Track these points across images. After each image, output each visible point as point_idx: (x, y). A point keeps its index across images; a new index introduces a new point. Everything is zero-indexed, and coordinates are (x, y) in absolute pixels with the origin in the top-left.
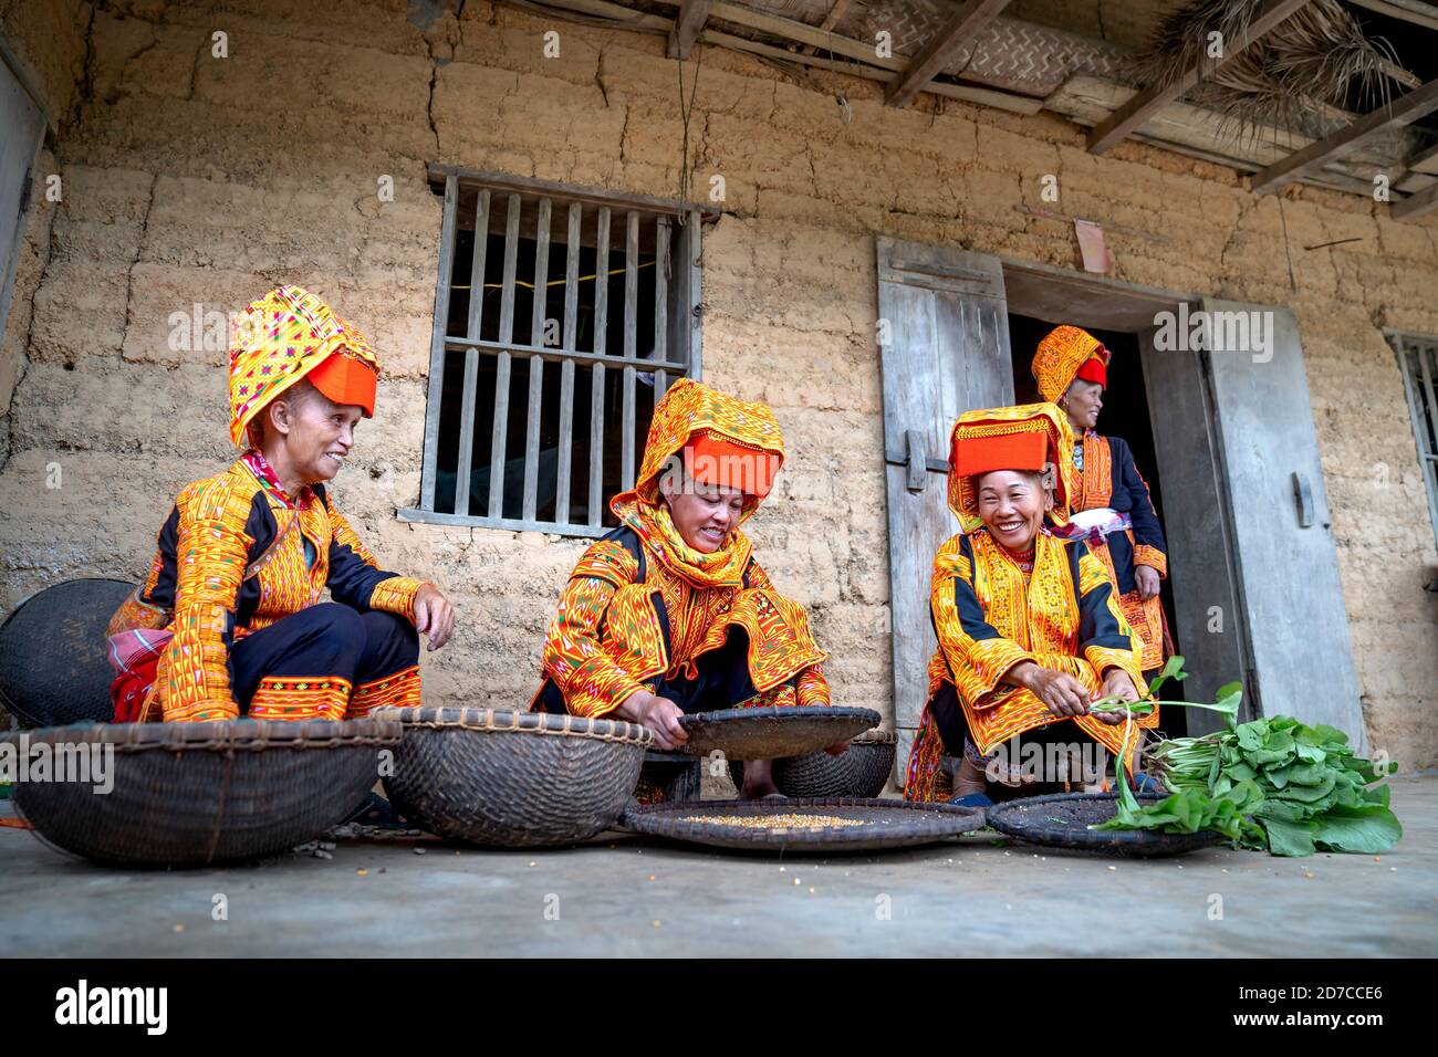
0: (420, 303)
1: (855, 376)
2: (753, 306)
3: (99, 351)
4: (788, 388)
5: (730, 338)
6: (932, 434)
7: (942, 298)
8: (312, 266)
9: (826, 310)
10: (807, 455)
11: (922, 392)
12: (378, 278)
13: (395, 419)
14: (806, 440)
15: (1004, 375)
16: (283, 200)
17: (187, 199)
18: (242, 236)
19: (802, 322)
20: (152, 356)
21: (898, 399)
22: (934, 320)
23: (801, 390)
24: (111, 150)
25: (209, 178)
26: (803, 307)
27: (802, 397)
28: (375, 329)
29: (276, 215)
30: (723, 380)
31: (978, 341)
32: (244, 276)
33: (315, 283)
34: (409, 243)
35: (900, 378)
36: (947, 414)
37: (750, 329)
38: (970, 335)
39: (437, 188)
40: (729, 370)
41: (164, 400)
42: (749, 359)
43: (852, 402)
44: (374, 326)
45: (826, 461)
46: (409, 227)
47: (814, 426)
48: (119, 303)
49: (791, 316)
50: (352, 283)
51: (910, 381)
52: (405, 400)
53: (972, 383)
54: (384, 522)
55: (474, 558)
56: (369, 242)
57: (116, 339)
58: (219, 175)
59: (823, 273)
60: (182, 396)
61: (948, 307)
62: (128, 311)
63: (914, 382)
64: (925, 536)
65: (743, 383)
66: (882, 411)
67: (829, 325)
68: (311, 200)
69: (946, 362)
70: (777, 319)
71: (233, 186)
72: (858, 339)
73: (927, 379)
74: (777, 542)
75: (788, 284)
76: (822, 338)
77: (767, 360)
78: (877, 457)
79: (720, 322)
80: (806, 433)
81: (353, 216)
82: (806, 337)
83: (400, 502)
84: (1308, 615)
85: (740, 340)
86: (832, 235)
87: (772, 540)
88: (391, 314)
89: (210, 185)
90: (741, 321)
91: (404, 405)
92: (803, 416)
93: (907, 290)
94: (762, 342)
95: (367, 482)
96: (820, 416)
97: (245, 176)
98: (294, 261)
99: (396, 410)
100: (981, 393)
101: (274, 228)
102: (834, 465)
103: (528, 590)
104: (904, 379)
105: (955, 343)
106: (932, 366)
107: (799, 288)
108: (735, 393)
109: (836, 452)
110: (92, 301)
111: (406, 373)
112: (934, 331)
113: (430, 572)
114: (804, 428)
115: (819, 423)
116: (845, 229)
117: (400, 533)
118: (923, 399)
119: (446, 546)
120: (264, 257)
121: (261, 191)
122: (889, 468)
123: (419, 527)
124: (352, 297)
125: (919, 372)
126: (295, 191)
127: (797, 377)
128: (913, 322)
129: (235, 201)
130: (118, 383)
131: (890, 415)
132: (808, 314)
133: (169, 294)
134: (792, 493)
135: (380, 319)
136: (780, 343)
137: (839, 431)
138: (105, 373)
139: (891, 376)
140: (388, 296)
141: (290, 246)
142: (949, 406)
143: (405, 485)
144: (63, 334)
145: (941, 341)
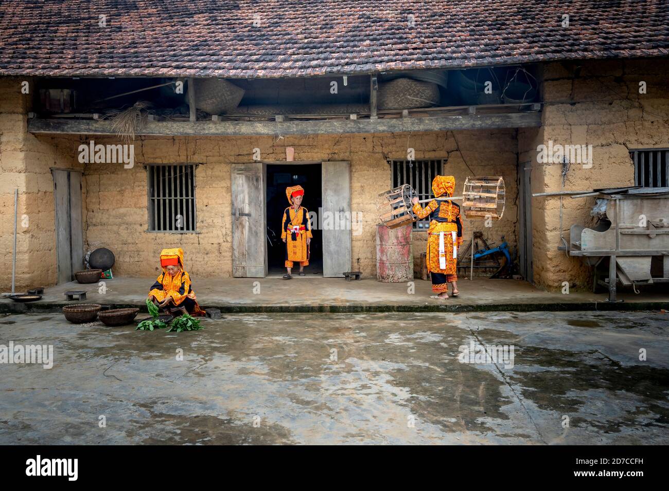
0: (145, 193)
1: (227, 196)
2: (206, 184)
3: (96, 209)
4: (213, 200)
5: (201, 192)
6: (242, 208)
7: (246, 176)
8: (126, 188)
9: (221, 182)
10: (217, 214)
12: (137, 189)
13: (143, 215)
14: (217, 211)
16: (119, 176)
17: (105, 179)
18: (114, 185)
19: (216, 186)
20: (104, 209)
21: (235, 200)
22: (244, 181)
26: (216, 182)
27: (216, 202)
28: (138, 199)
29: (119, 180)
30: (200, 201)
31: (254, 185)
32: (116, 192)
33: (127, 192)
34: (142, 181)
36: (246, 203)
37: (205, 189)
38: (252, 184)
39: (145, 167)
40: (201, 198)
41: (107, 216)
42: (205, 195)
43: (226, 202)
46: (141, 178)
47: (218, 208)
48: (98, 200)
49: (214, 185)
50: (133, 191)
52: (144, 212)
54: (143, 234)
55: (157, 238)
56: (135, 182)
57: (98, 206)
58: (109, 173)
59: (221, 174)
60: (110, 215)
61: (248, 178)
62: (100, 201)
63: (239, 197)
64: (240, 229)
65: (204, 201)
66: (232, 203)
67: (222, 186)
69: (246, 191)
70: (211, 186)
72: (227, 188)
73: (242, 195)
74: (211, 232)
75: (213, 178)
76: (221, 189)
77: (209, 195)
78: (230, 213)
79: (199, 188)
81: (131, 177)
82: (217, 189)
83: (145, 230)
84: (339, 241)
85: (203, 192)
86: (223, 165)
88: (140, 196)
92: (216, 206)
93: (238, 176)
94: (208, 191)
95: (139, 227)
96: (220, 206)
97: (113, 173)
98: (123, 188)
100: (254, 197)
101: (119, 182)
102: (222, 215)
103: (167, 243)
104: (237, 196)
105: (249, 187)
106: (243, 192)
107: (216, 178)
108: (202, 203)
109: (223, 213)
110: (94, 200)
111: (144, 206)
112: (244, 184)
113: (151, 241)
114: (216, 208)
116: (226, 163)
117: (146, 235)
118: (241, 200)
119: (153, 237)
120: (118, 188)
121: (116, 176)
122: (233, 215)
123: (148, 234)
124: (133, 193)
125: (240, 194)
126: (122, 174)
127: (215, 198)
128: (239, 183)
129: (112, 178)
130: (100, 214)
131: (234, 204)
132: (218, 184)
133: (105, 197)
134: (214, 222)
135: (138, 197)
136: (211, 191)
137: (223, 208)
138: (98, 213)
139: (234, 196)
140: (139, 192)
141: (122, 185)
142: (247, 201)
143: (146, 227)
144: (91, 206)
145: (246, 186)
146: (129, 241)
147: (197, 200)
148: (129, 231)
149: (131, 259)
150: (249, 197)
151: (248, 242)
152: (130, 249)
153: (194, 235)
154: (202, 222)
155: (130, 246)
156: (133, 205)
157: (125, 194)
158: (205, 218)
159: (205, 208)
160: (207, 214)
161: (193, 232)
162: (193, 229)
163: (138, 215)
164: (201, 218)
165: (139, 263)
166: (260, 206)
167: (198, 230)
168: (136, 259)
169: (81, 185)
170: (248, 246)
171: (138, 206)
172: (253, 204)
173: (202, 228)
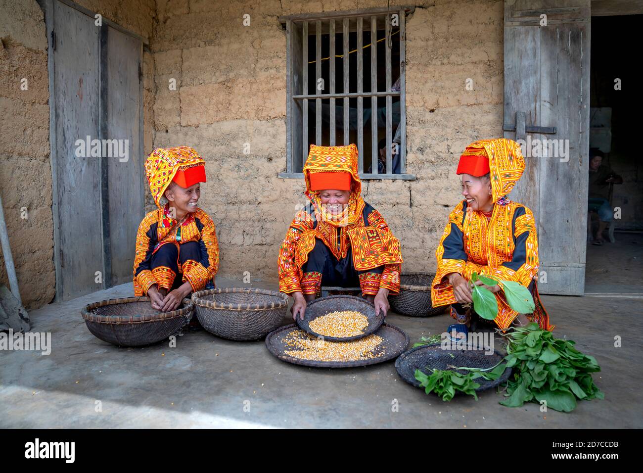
0: (280, 83)
1: (489, 85)
2: (432, 56)
3: (174, 124)
4: (450, 96)
5: (420, 75)
6: (533, 112)
7: (545, 30)
8: (238, 76)
9: (474, 50)
10: (460, 131)
11: (528, 89)
12: (263, 75)
13: (274, 136)
14: (460, 122)
15: (584, 70)
16: (225, 49)
17: (193, 57)
18: (213, 69)
19: (459, 60)
20: (190, 124)
21: (513, 94)
22: (539, 43)
23: (458, 97)
24: (167, 43)
25: (199, 46)
26: (459, 51)
27: (458, 100)
28: (264, 98)
29: (224, 56)
30: (417, 97)
31: (568, 52)
32: (215, 85)
33: (240, 83)
34: (274, 57)
35: (514, 82)
36: (543, 99)
37: (431, 68)
38: (563, 49)
40: (420, 92)
41: (195, 140)
42: (429, 85)
43: (486, 99)
44: (263, 97)
45: (470, 132)
46: (273, 49)
47: (464, 115)
48: (177, 105)
49: (453, 58)
50: (254, 80)
51: (521, 83)
52: (277, 128)
53: (561, 79)
54: (274, 179)
56: (259, 60)
57: (177, 119)
58: (202, 44)
59: (472, 29)
60: (201, 138)
61: (549, 35)
62: (181, 107)
63: (523, 84)
65: (427, 97)
66: (503, 102)
67: (475, 59)
68: (235, 46)
69: (545, 69)
70: (445, 61)
71: (208, 47)
72: (491, 64)
73: (532, 80)
74: (443, 175)
75: (451, 40)
76: (470, 66)
77: (439, 84)
78: (499, 128)
79: (415, 68)
80: (460, 119)
81: (251, 49)
82: (462, 67)
83: (279, 171)
85: (425, 76)
86: (478, 6)
87: (441, 174)
88: (269, 91)
89: (200, 49)
90: (426, 65)
91: (278, 130)
92: (459, 111)
93: (522, 30)
94: (437, 74)
95: (266, 164)
96: (467, 110)
97: (210, 42)
98: (232, 75)
99: (274, 132)
100: (566, 84)
101: (223, 62)
102: (475, 134)
104: (517, 83)
105: (552, 56)
106: (535, 72)
107: (458, 41)
108: (423, 103)
109: (476, 127)
110: (169, 106)
111: (277, 115)
112: (538, 51)
113: (292, 198)
114: (458, 117)
115: (467, 113)
117: (280, 182)
118: (528, 92)
119: (297, 187)
120: (221, 75)
121: (217, 47)
122: (505, 133)
123: (287, 180)
124: (254, 86)
125: (527, 77)
126: (229, 44)
127: (455, 90)
128: (525, 48)
129: (209, 54)
130: (181, 135)
131: (508, 104)
132: (463, 55)
133: (192, 98)
134: (451, 151)
135: (265, 94)
136: (447, 73)
137: (478, 116)
138: (177, 133)
139: (509, 82)
140: (267, 83)
141: (230, 69)
142: (545, 94)
143: (281, 163)
144: (163, 119)
145: (543, 57)
146: (242, 197)
147: (408, 98)
148: (242, 173)
149: (247, 238)
150: (553, 85)
151: (546, 203)
152: (242, 216)
153: (399, 182)
154: (421, 150)
155: (244, 207)
156: (253, 114)
157: (236, 90)
158: (429, 141)
159: (429, 116)
160: (433, 131)
161: (398, 176)
162: (396, 169)
163: (265, 134)
164: (417, 141)
165: (264, 248)
166: (581, 108)
167: (409, 171)
168: (258, 240)
169: (140, 69)
170: (546, 213)
171: (264, 114)
172: (562, 102)
173: (420, 165)
